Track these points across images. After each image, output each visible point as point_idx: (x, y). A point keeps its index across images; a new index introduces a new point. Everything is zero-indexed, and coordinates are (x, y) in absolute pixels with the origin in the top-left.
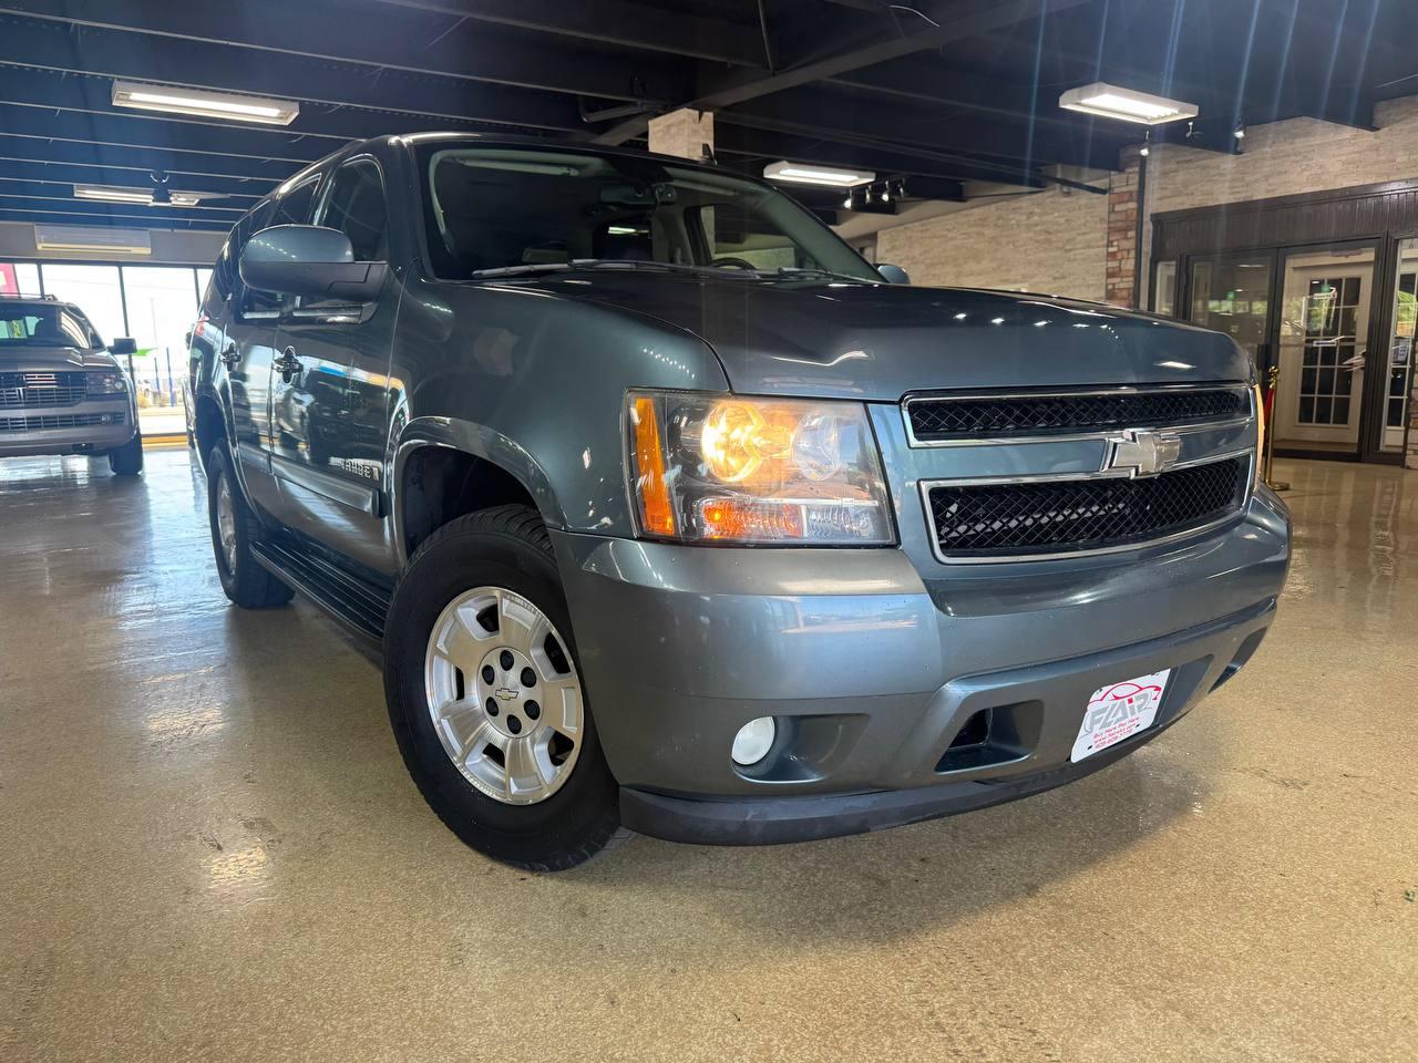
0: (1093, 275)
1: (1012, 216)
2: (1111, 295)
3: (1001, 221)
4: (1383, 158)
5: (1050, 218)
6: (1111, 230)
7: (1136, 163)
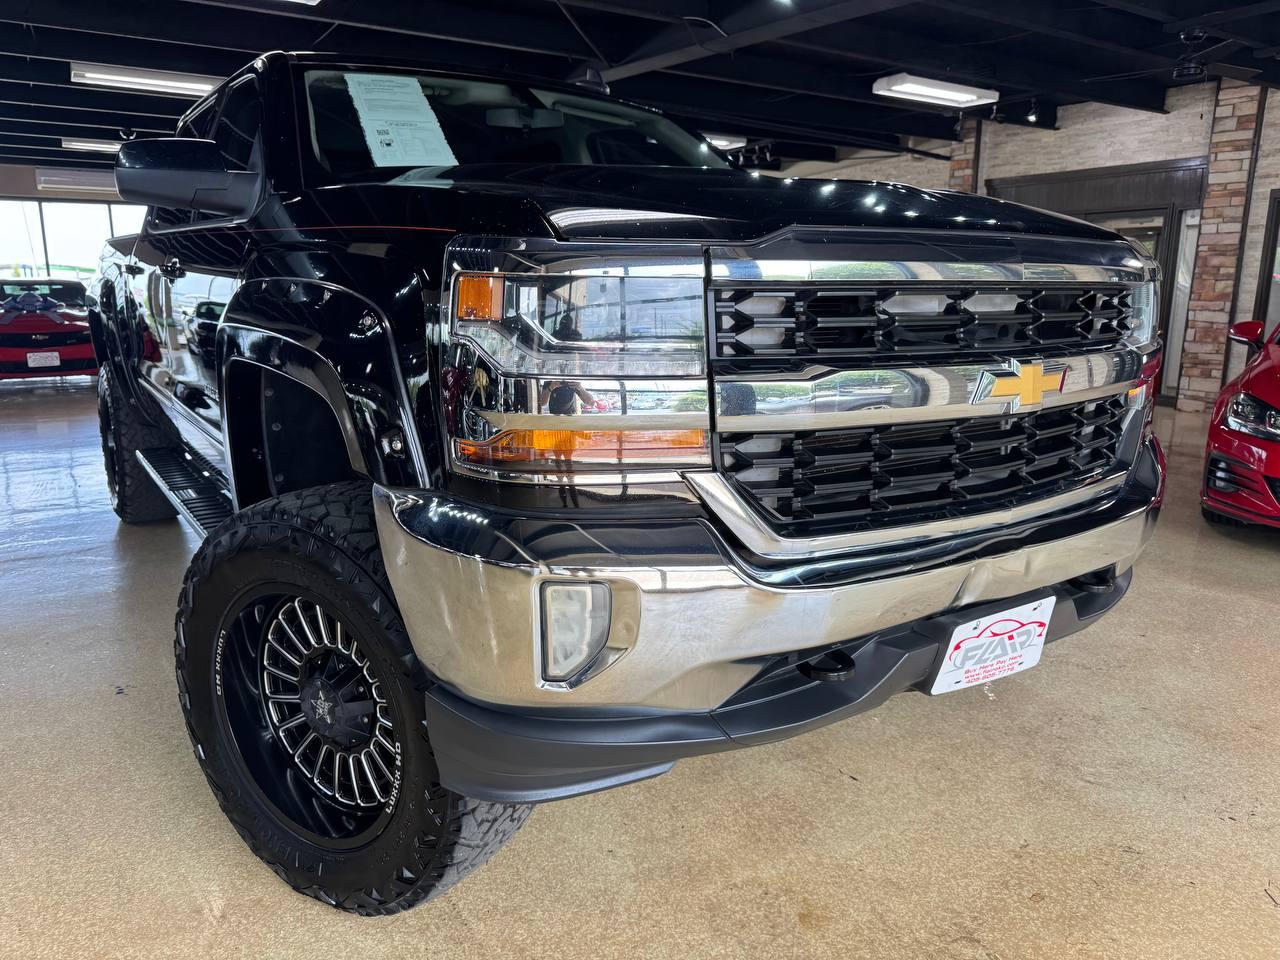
4: (1172, 138)
7: (974, 134)
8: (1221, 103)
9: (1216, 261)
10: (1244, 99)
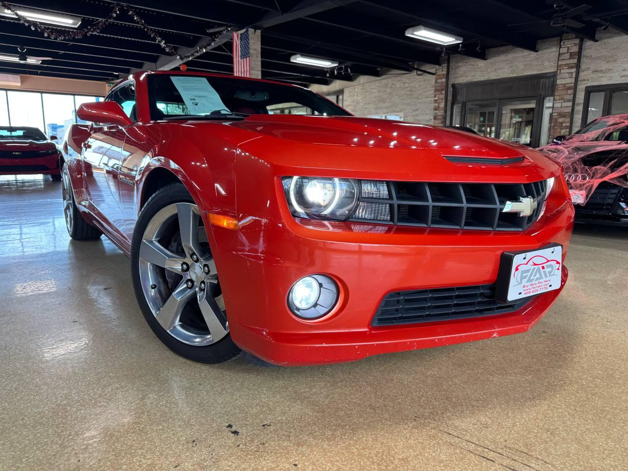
0: (429, 109)
1: (397, 83)
2: (435, 118)
3: (393, 86)
4: (540, 63)
5: (411, 85)
6: (436, 90)
7: (446, 62)
8: (562, 47)
9: (561, 120)
10: (573, 45)
